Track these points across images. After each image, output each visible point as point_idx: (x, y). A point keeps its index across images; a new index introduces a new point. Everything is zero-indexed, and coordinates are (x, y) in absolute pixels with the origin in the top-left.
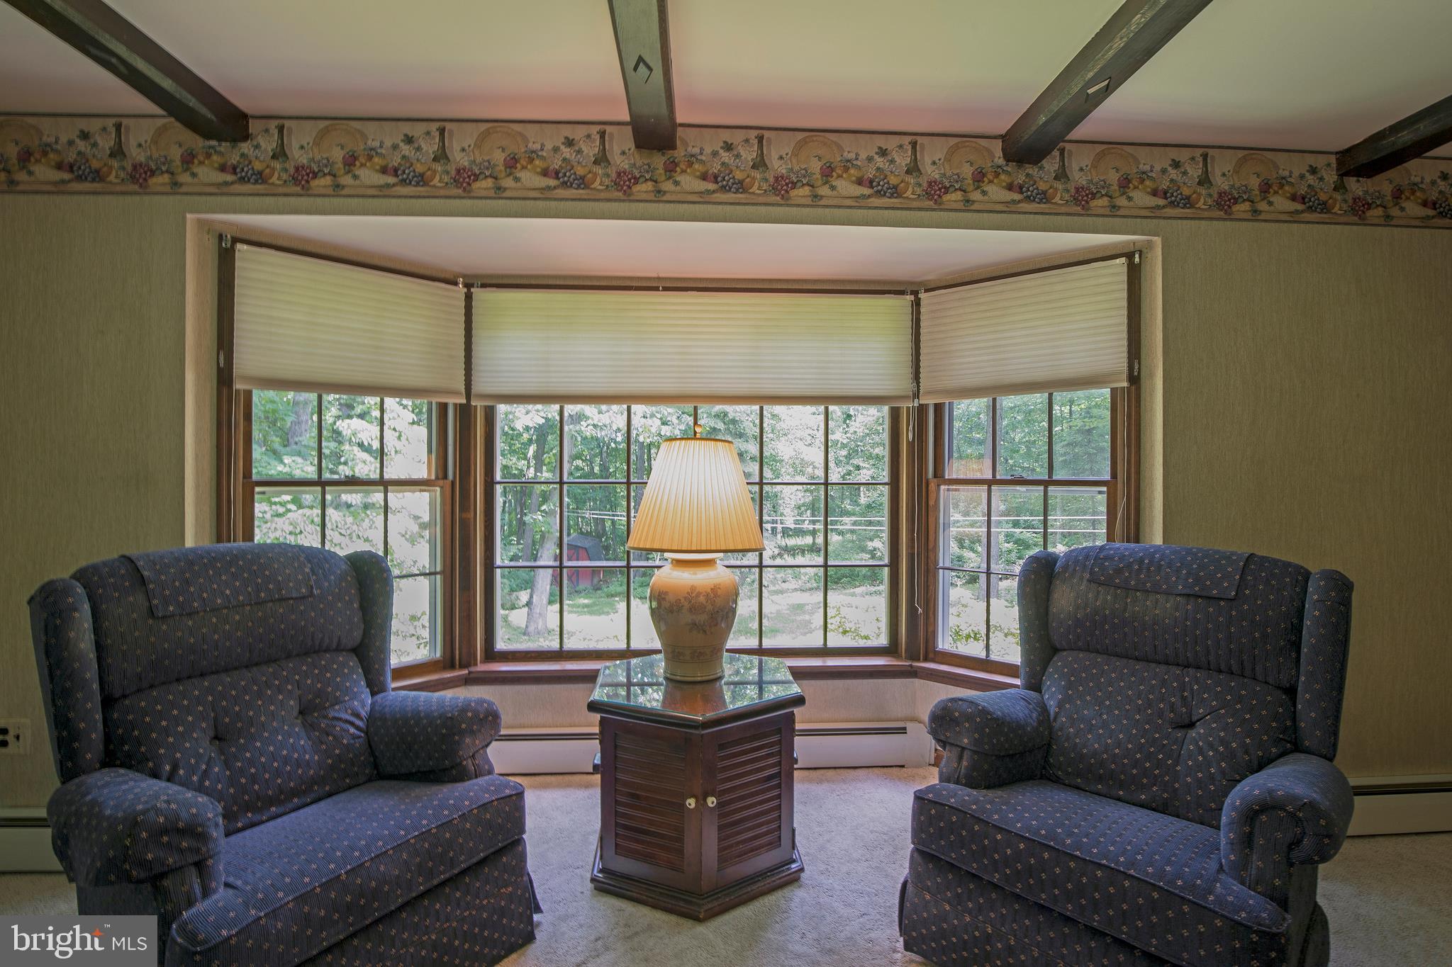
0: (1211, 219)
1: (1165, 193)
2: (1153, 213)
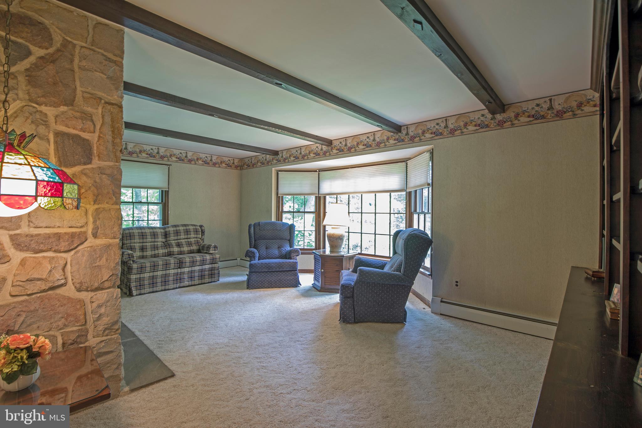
0: (448, 137)
1: (434, 133)
2: (432, 139)
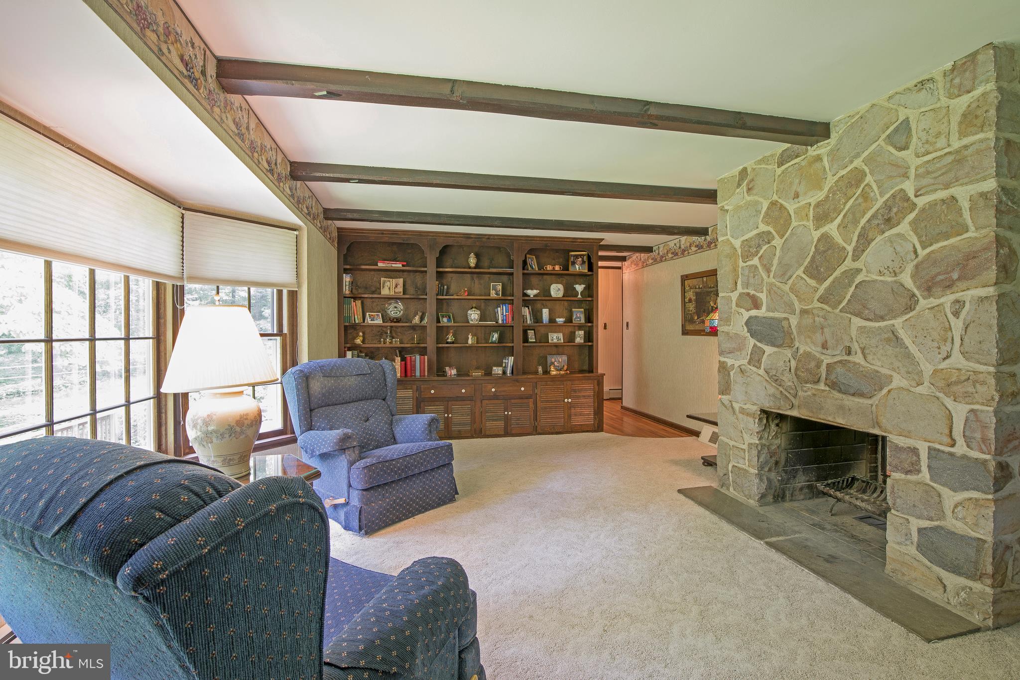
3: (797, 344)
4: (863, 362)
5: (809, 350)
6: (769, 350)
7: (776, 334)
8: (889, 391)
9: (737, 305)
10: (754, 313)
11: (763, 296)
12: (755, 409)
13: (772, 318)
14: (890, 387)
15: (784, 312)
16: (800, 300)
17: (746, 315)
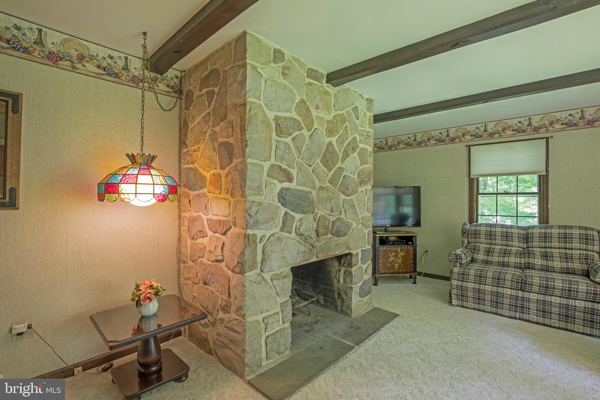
3: (316, 211)
4: (345, 218)
5: (323, 213)
6: (298, 216)
7: (304, 203)
8: (353, 230)
9: (268, 175)
10: (286, 185)
11: (294, 172)
12: (287, 270)
13: (302, 191)
14: (352, 228)
15: (309, 187)
16: (320, 181)
17: (279, 186)
